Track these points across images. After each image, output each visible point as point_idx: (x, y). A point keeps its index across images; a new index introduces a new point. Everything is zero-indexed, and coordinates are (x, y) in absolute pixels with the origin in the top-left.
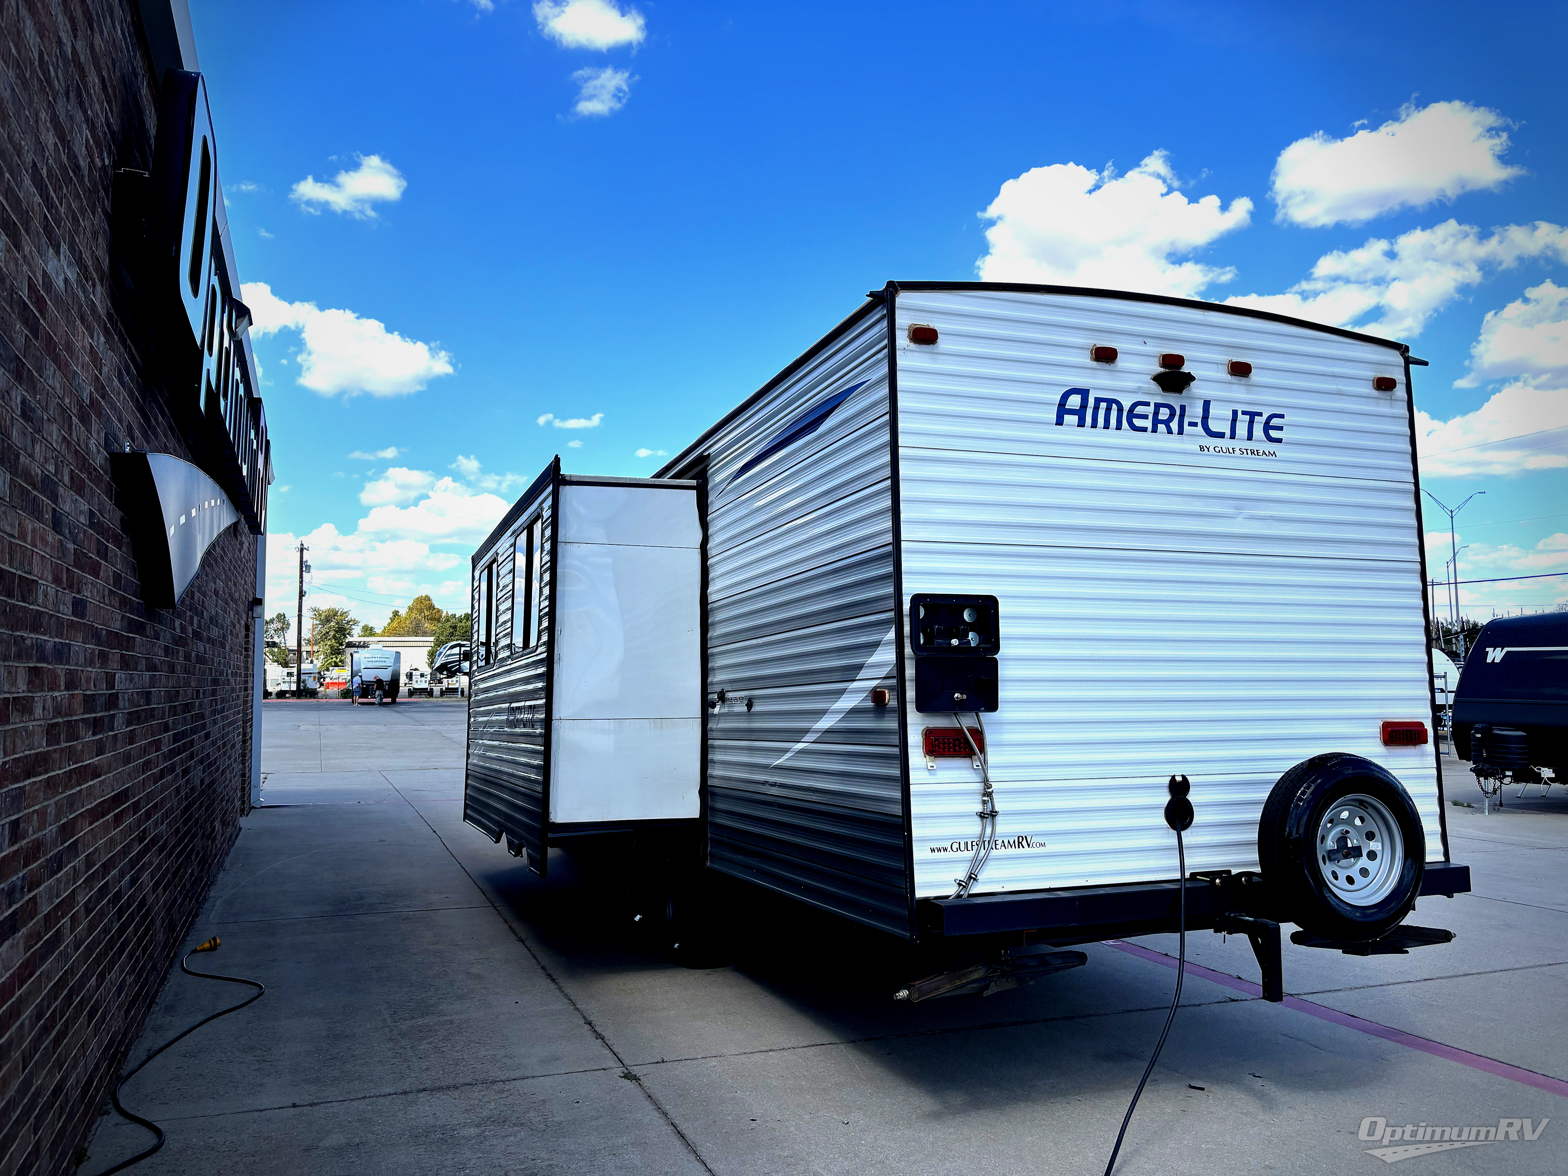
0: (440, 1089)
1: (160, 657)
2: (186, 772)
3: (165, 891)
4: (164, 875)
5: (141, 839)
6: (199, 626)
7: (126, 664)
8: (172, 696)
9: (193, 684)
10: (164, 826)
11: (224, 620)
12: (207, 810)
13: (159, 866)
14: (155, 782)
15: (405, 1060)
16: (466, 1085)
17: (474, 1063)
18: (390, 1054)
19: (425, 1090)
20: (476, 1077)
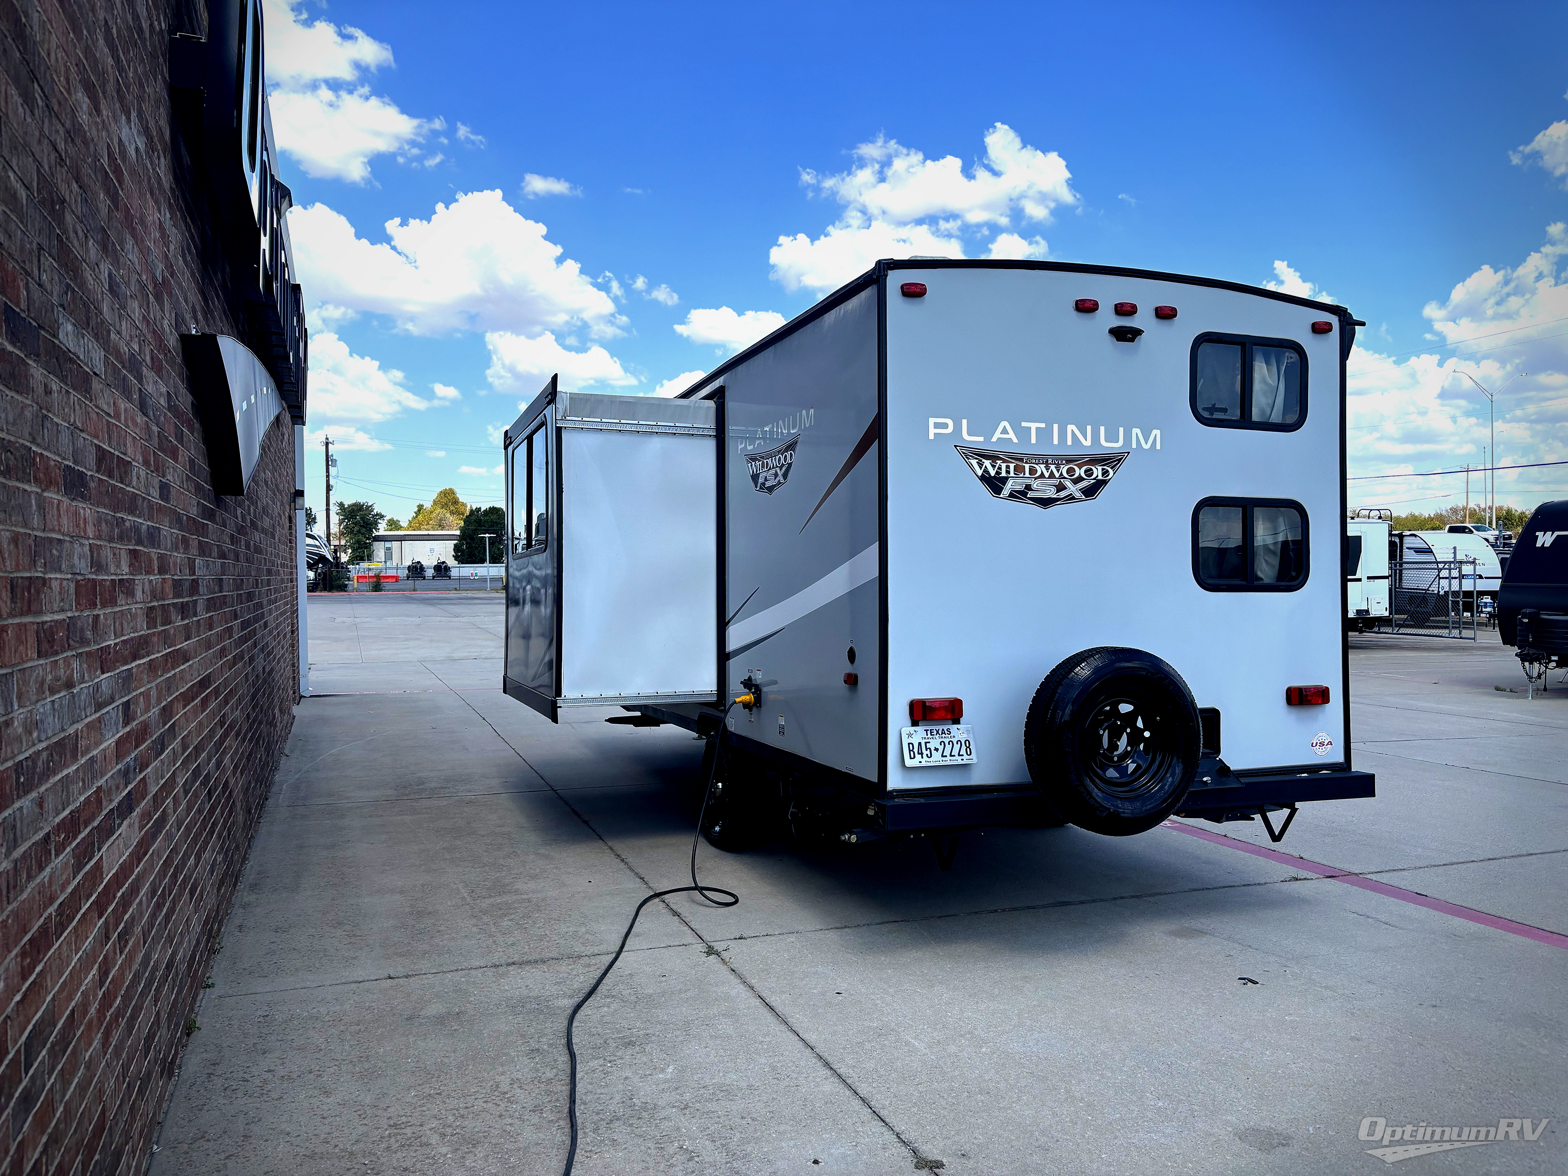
0: (528, 962)
1: (228, 546)
2: (252, 659)
3: (242, 775)
4: (240, 759)
5: (222, 723)
6: (255, 517)
7: (203, 550)
8: (238, 585)
9: (253, 574)
10: (238, 712)
11: (273, 511)
12: (268, 699)
13: (237, 749)
14: (230, 669)
15: (490, 936)
16: (553, 959)
17: (557, 938)
18: (475, 929)
19: (514, 963)
20: (562, 952)
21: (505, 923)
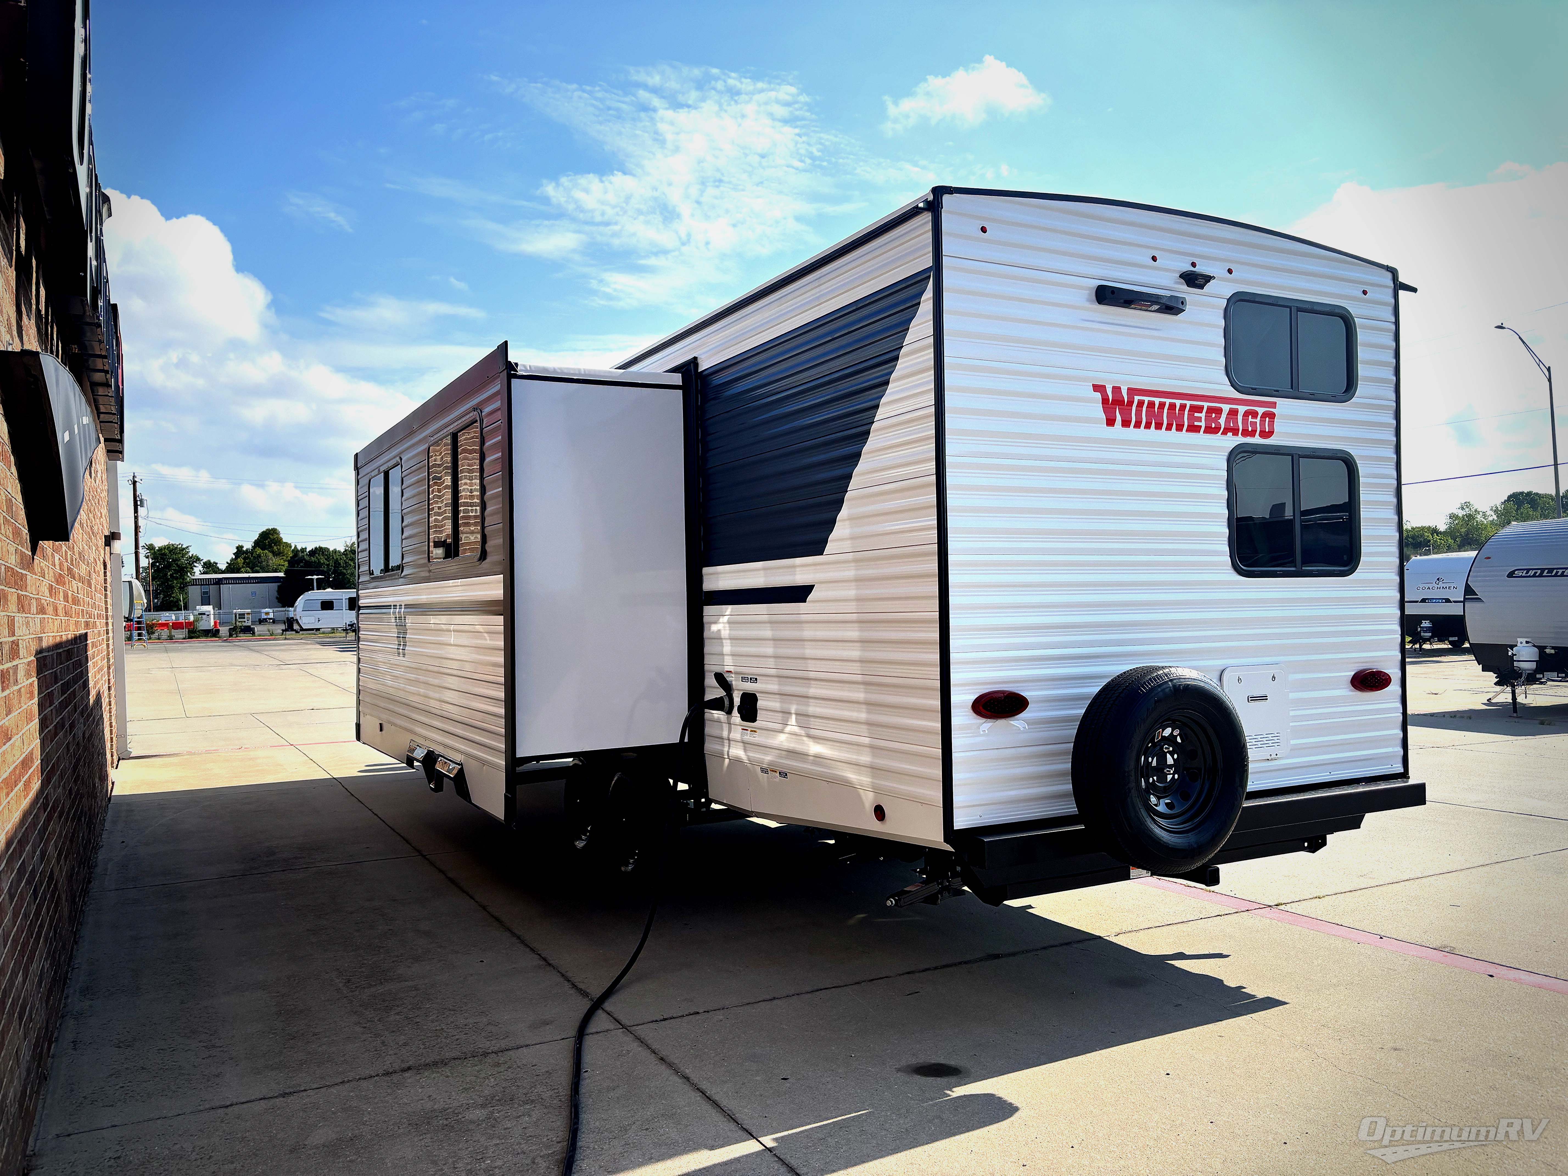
0: (427, 1066)
4: (64, 843)
15: (377, 1035)
16: (454, 1059)
17: (456, 1033)
18: (358, 1029)
19: (409, 1068)
20: (465, 1050)
21: (392, 1018)
